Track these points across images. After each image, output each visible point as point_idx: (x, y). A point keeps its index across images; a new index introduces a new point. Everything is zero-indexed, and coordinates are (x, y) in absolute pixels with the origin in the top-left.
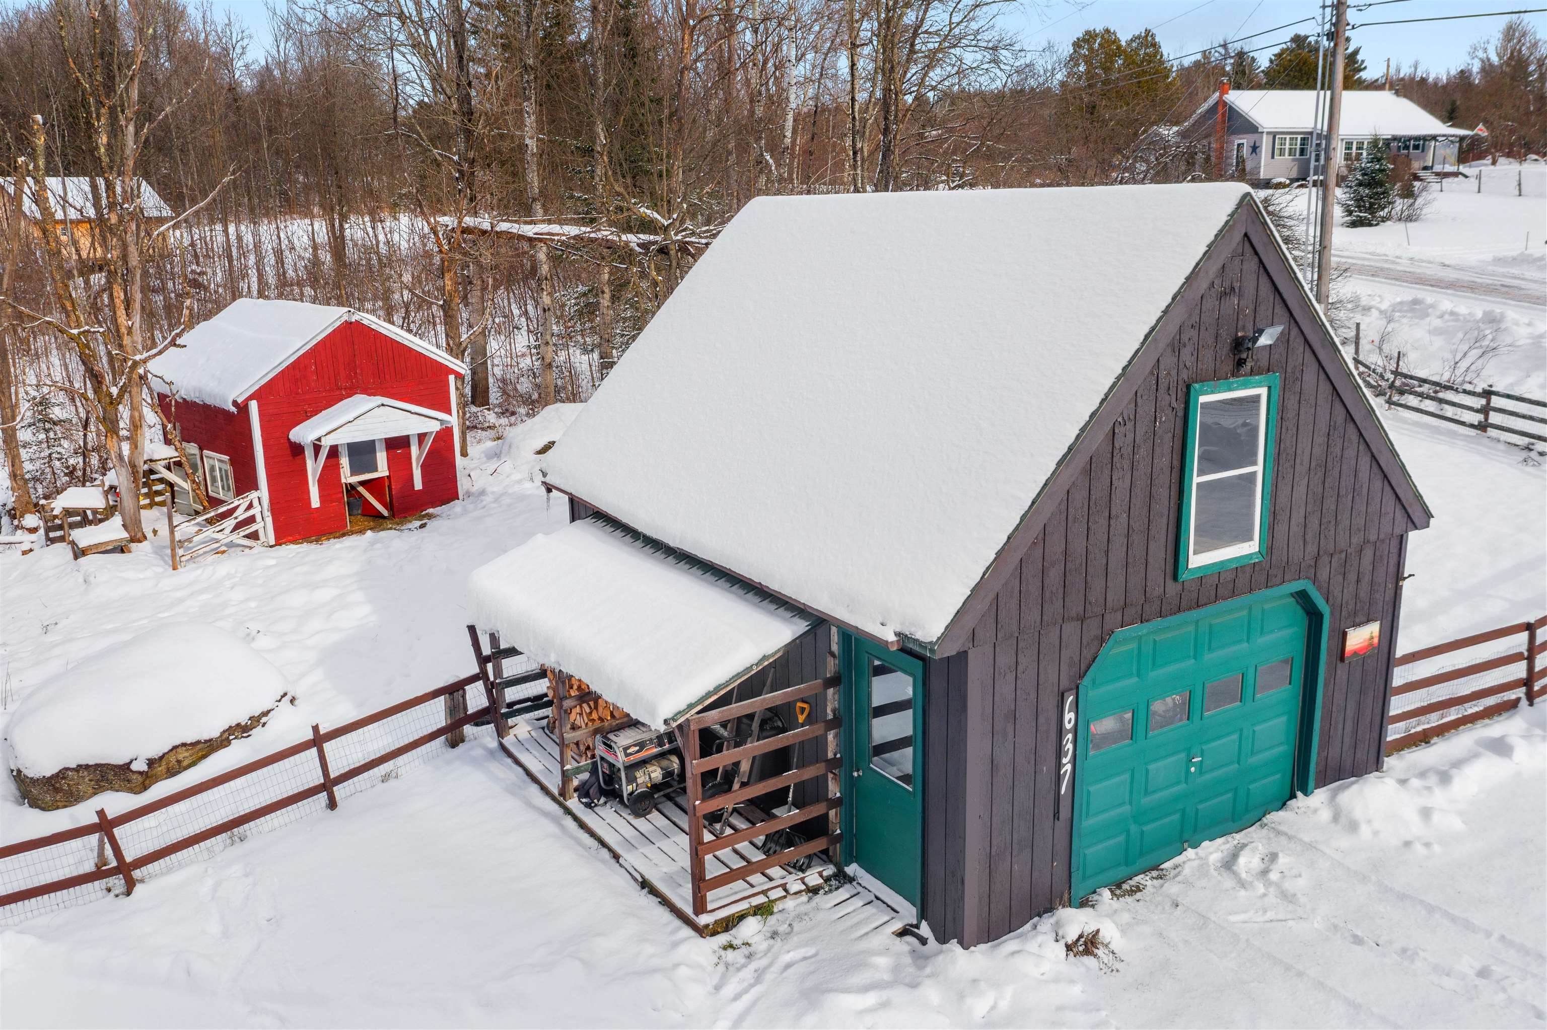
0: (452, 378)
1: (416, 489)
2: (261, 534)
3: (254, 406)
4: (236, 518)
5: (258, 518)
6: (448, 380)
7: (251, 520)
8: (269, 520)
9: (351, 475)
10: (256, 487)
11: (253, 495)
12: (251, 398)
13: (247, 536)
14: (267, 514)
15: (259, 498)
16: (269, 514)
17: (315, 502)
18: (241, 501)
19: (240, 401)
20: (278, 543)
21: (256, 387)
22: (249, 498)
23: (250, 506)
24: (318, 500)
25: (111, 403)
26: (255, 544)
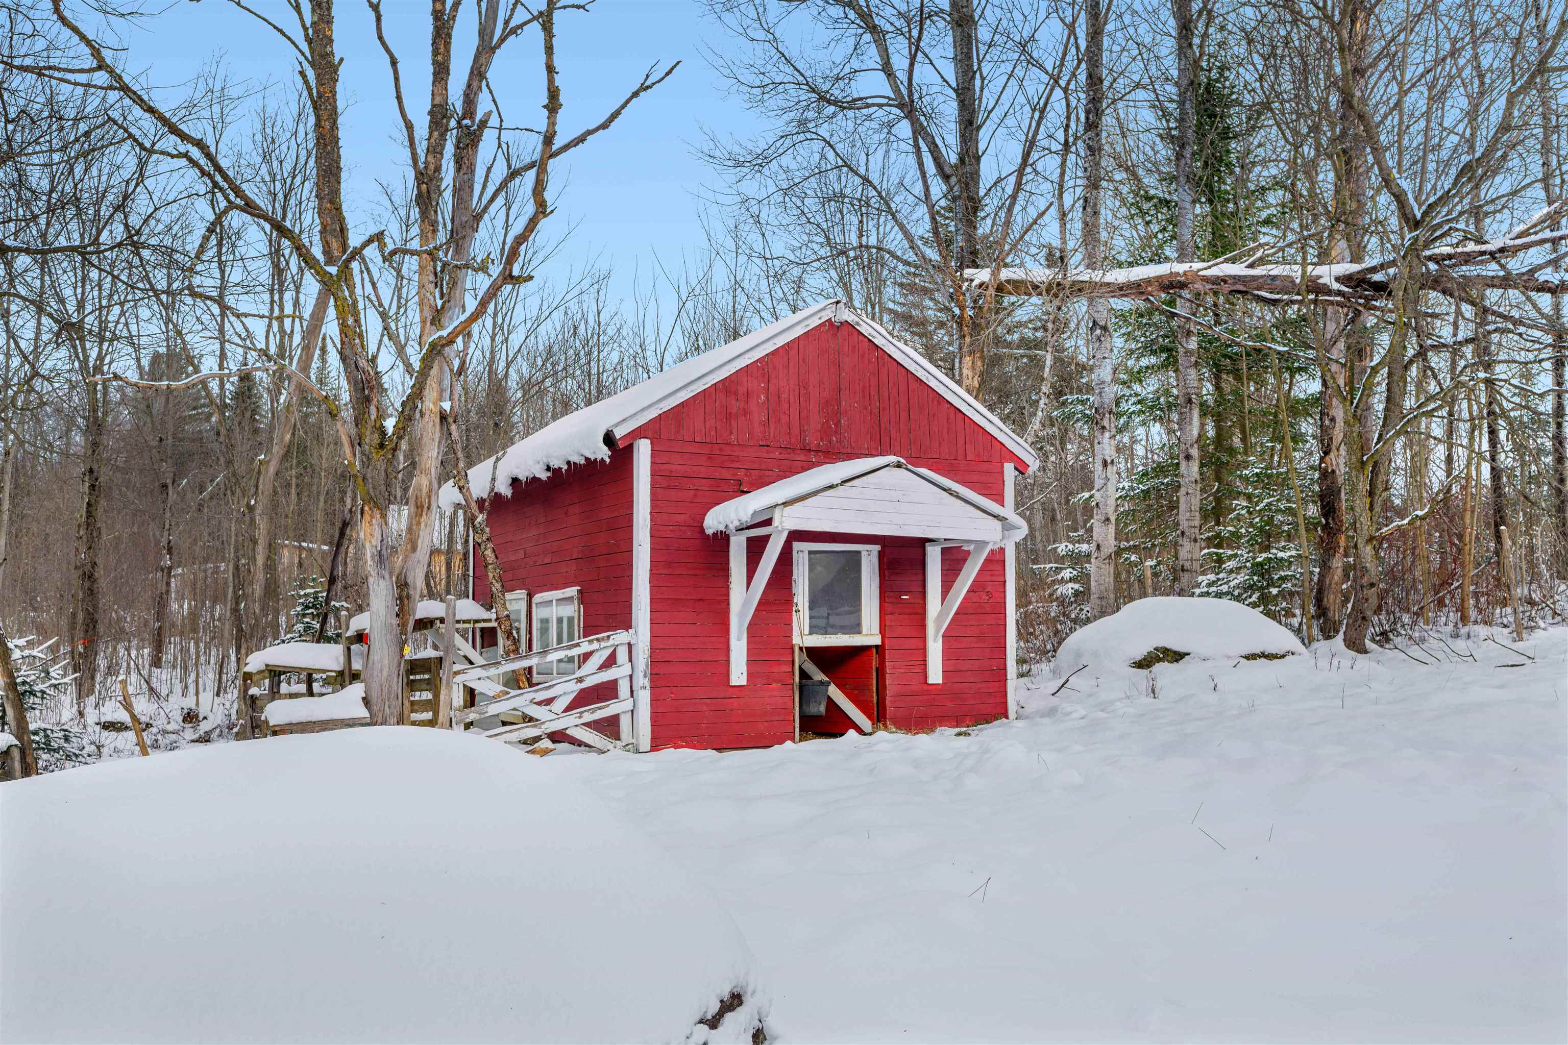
0: (1009, 470)
1: (931, 681)
2: (625, 723)
3: (643, 451)
4: (580, 680)
5: (624, 689)
6: (1002, 473)
7: (608, 691)
8: (644, 697)
9: (811, 633)
10: (627, 624)
11: (620, 637)
12: (639, 433)
13: (595, 725)
14: (642, 680)
15: (630, 645)
16: (646, 682)
17: (738, 675)
18: (595, 646)
19: (619, 433)
20: (656, 746)
21: (653, 414)
22: (611, 642)
23: (611, 661)
24: (744, 669)
25: (382, 446)
26: (611, 747)
